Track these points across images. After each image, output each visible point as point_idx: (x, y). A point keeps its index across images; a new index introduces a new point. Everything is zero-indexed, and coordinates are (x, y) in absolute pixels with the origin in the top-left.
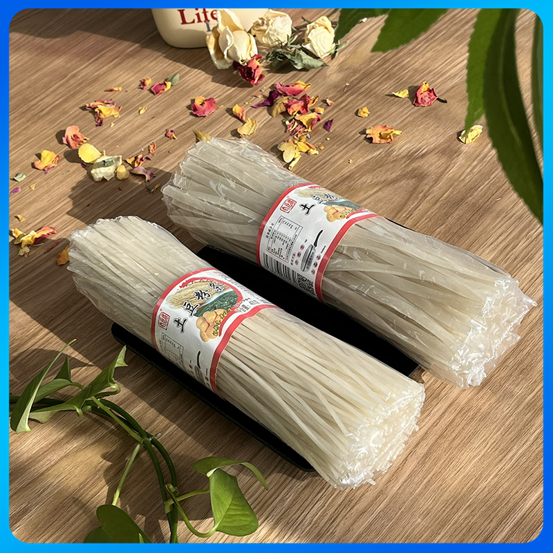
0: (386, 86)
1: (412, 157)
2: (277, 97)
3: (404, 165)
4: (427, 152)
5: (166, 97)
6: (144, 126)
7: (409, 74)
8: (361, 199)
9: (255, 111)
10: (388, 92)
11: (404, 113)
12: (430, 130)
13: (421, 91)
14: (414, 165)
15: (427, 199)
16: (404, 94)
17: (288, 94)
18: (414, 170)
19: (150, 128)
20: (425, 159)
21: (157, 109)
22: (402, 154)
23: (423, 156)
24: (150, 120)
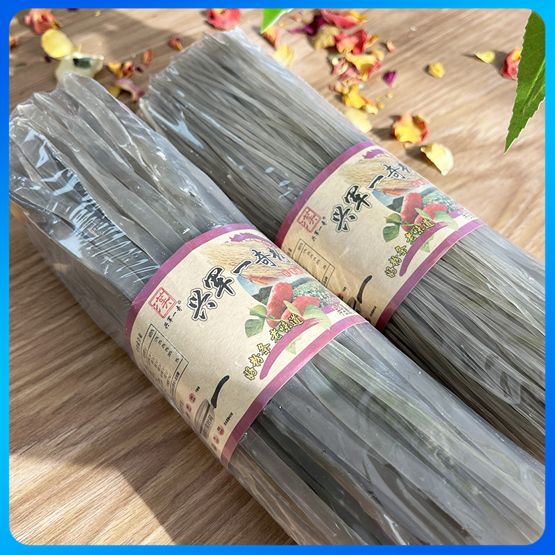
2: (322, 25)
3: (494, 156)
7: (491, 34)
9: (292, 37)
13: (511, 59)
16: (488, 57)
17: (337, 24)
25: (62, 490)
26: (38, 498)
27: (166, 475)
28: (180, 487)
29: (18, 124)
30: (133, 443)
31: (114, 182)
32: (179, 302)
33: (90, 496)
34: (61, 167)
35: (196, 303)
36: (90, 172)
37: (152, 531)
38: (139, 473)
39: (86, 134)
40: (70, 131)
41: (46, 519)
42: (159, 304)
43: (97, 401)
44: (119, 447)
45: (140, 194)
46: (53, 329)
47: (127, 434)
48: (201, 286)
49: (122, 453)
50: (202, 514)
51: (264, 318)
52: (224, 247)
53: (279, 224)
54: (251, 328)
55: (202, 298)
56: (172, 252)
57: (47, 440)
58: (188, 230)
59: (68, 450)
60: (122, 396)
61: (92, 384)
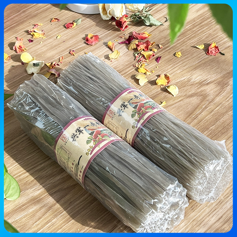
0: (192, 41)
1: (201, 84)
2: (132, 40)
3: (196, 88)
4: (210, 82)
5: (72, 31)
6: (59, 46)
7: (206, 36)
8: (171, 104)
9: (120, 46)
10: (193, 44)
11: (200, 58)
12: (213, 69)
13: (211, 46)
14: (202, 89)
15: (207, 109)
16: (202, 47)
17: (139, 39)
18: (202, 91)
19: (61, 47)
20: (209, 86)
21: (67, 37)
22: (196, 81)
23: (208, 84)
24: (62, 43)
25: (35, 202)
26: (28, 205)
27: (67, 197)
28: (72, 200)
29: (21, 91)
30: (57, 188)
31: (50, 106)
32: (69, 137)
33: (44, 203)
34: (34, 102)
35: (73, 137)
36: (43, 104)
37: (63, 212)
38: (59, 197)
39: (41, 92)
40: (36, 92)
41: (31, 210)
42: (63, 138)
43: (45, 178)
44: (53, 190)
45: (57, 109)
46: (30, 157)
47: (55, 187)
48: (74, 132)
49: (54, 192)
50: (78, 207)
51: (92, 139)
52: (82, 122)
53: (102, 116)
54: (88, 142)
55: (75, 135)
56: (67, 124)
57: (30, 189)
58: (71, 118)
59: (36, 191)
60: (54, 176)
61: (43, 173)
